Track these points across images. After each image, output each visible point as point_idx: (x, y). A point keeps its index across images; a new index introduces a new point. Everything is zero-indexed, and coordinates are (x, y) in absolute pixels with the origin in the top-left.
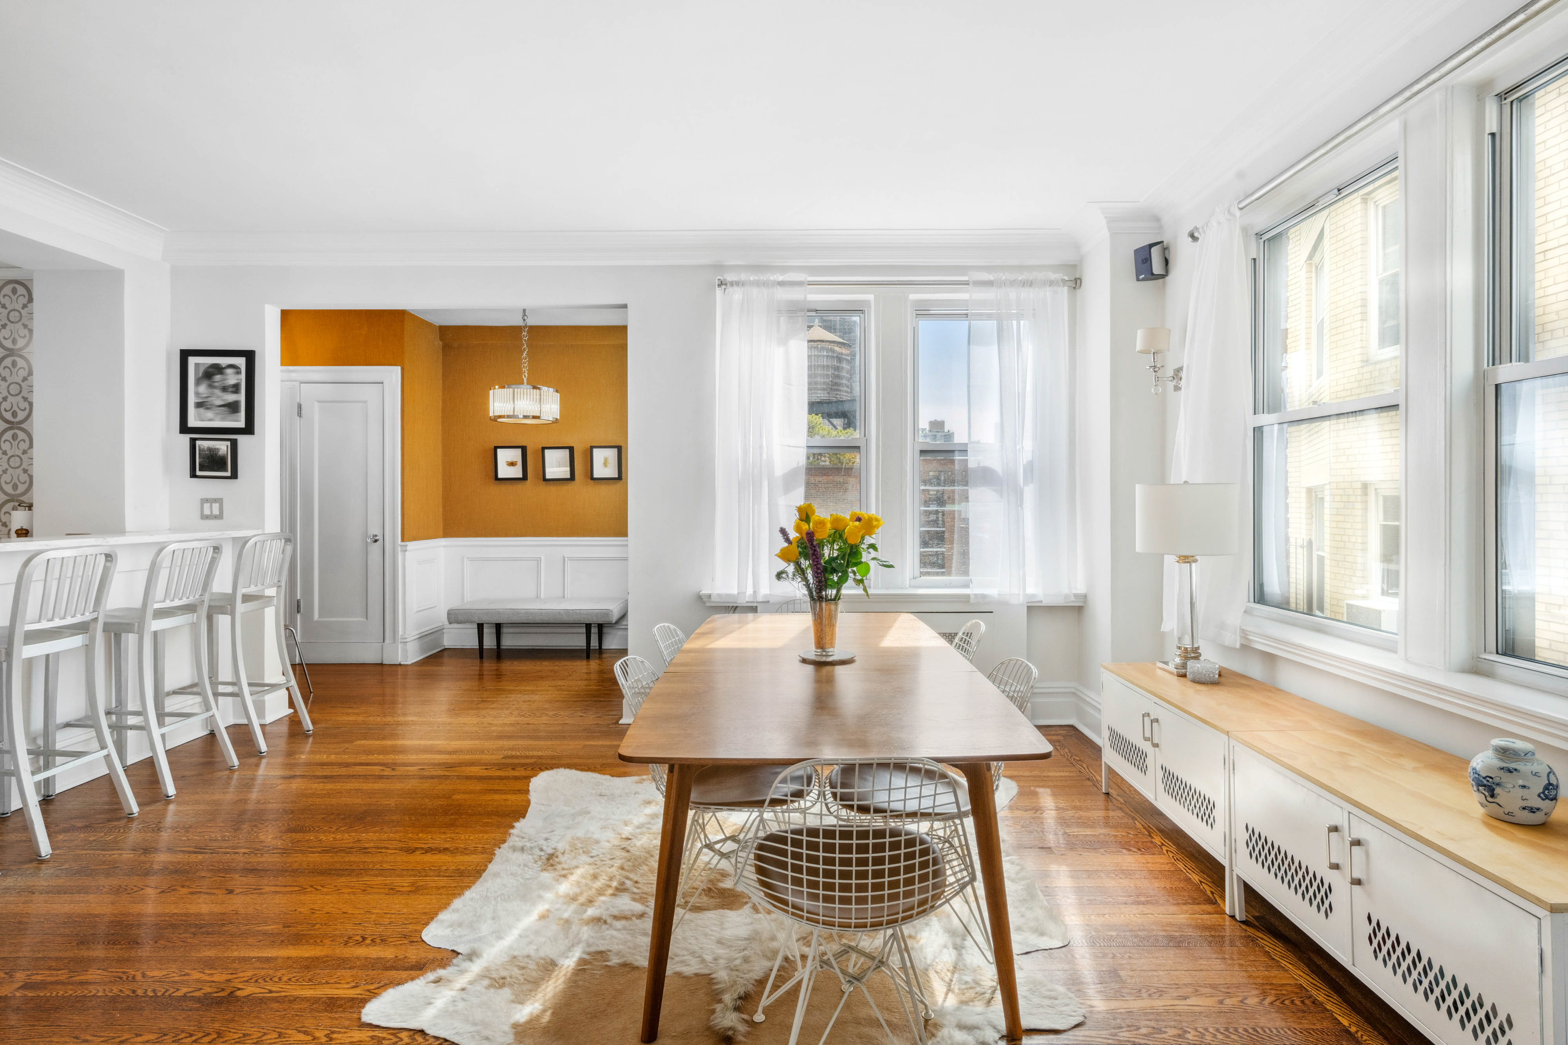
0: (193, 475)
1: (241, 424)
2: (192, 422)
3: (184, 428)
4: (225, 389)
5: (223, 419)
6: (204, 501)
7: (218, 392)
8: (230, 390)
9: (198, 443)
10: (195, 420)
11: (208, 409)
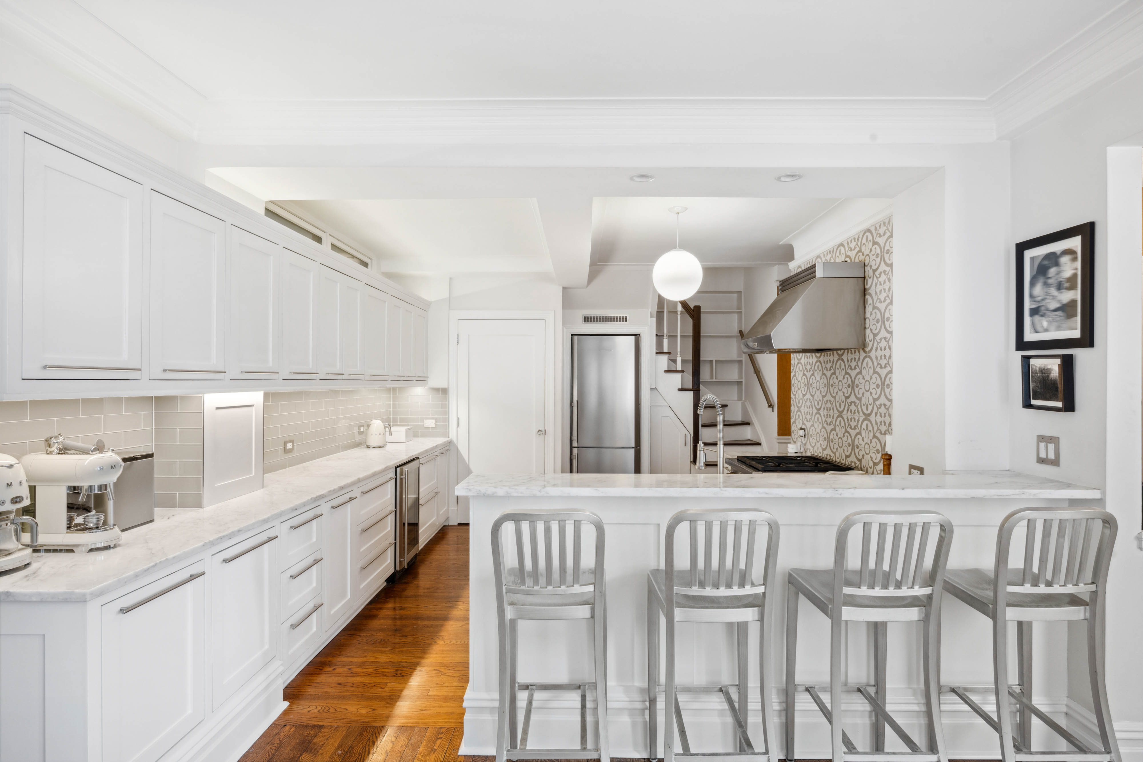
0: (1027, 405)
1: (1076, 334)
2: (1029, 336)
3: (1021, 344)
4: (1059, 287)
5: (1059, 328)
6: (1042, 439)
7: (1053, 291)
8: (1067, 285)
9: (1032, 362)
10: (1031, 333)
11: (1042, 316)
